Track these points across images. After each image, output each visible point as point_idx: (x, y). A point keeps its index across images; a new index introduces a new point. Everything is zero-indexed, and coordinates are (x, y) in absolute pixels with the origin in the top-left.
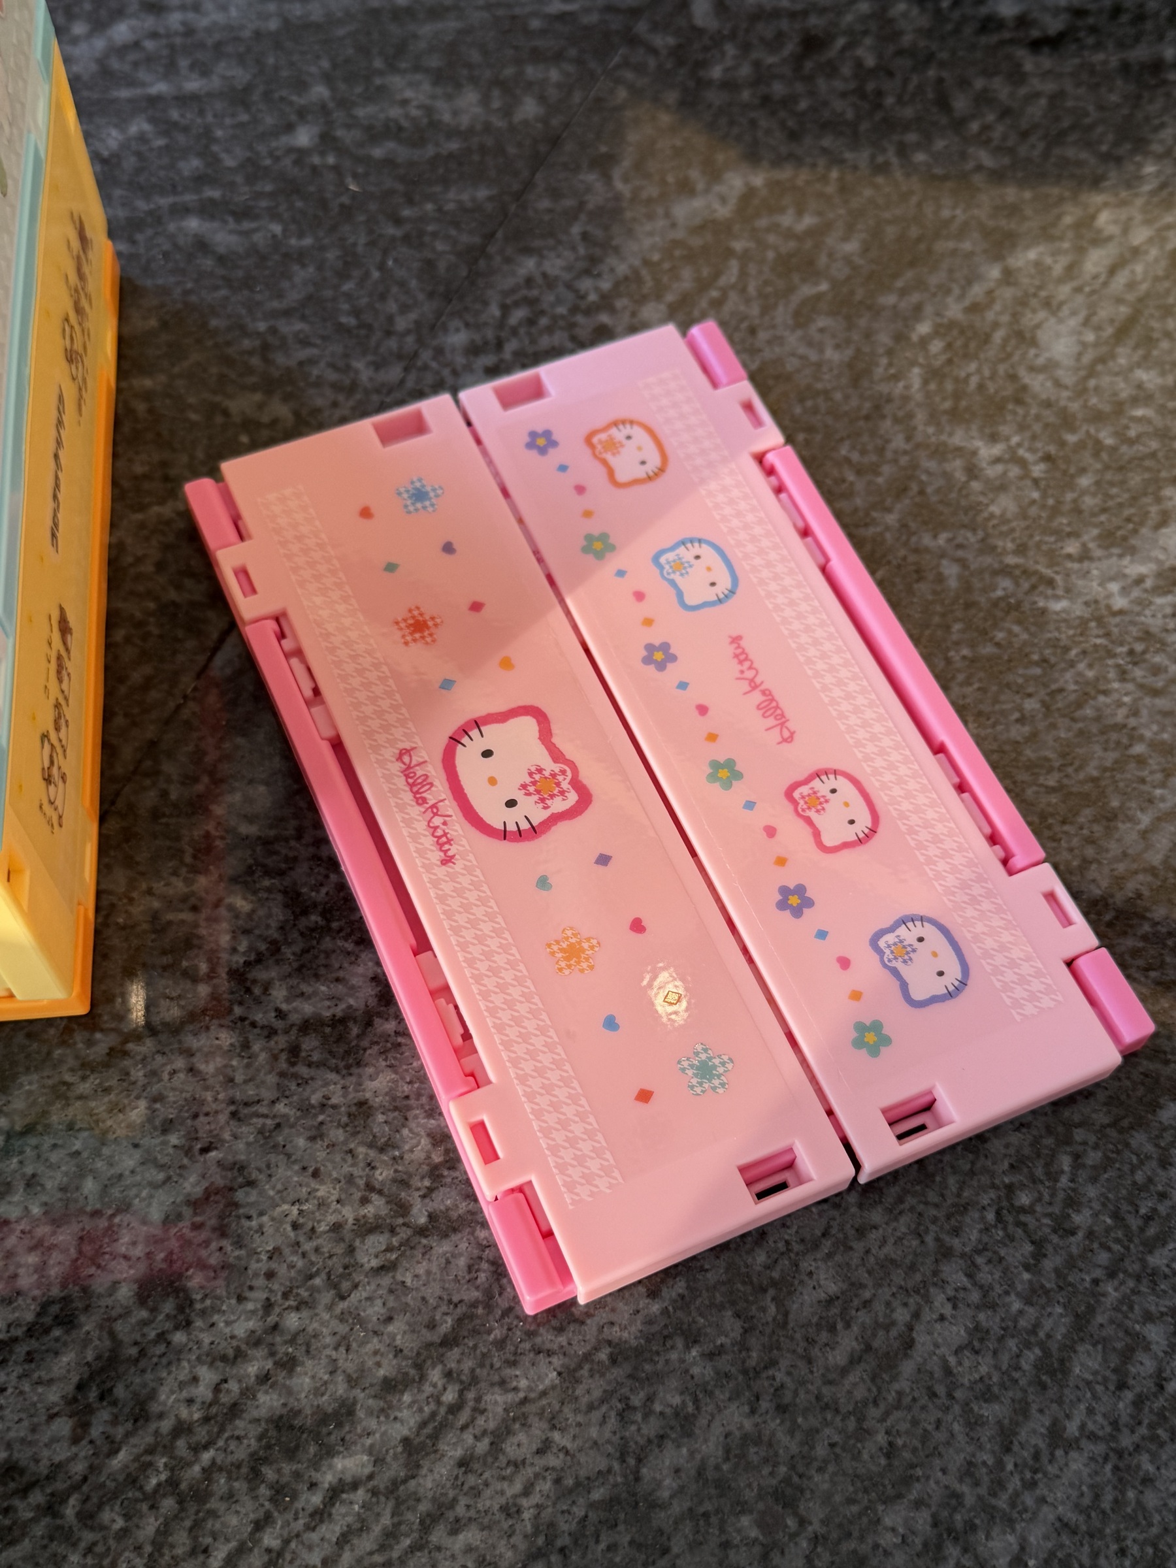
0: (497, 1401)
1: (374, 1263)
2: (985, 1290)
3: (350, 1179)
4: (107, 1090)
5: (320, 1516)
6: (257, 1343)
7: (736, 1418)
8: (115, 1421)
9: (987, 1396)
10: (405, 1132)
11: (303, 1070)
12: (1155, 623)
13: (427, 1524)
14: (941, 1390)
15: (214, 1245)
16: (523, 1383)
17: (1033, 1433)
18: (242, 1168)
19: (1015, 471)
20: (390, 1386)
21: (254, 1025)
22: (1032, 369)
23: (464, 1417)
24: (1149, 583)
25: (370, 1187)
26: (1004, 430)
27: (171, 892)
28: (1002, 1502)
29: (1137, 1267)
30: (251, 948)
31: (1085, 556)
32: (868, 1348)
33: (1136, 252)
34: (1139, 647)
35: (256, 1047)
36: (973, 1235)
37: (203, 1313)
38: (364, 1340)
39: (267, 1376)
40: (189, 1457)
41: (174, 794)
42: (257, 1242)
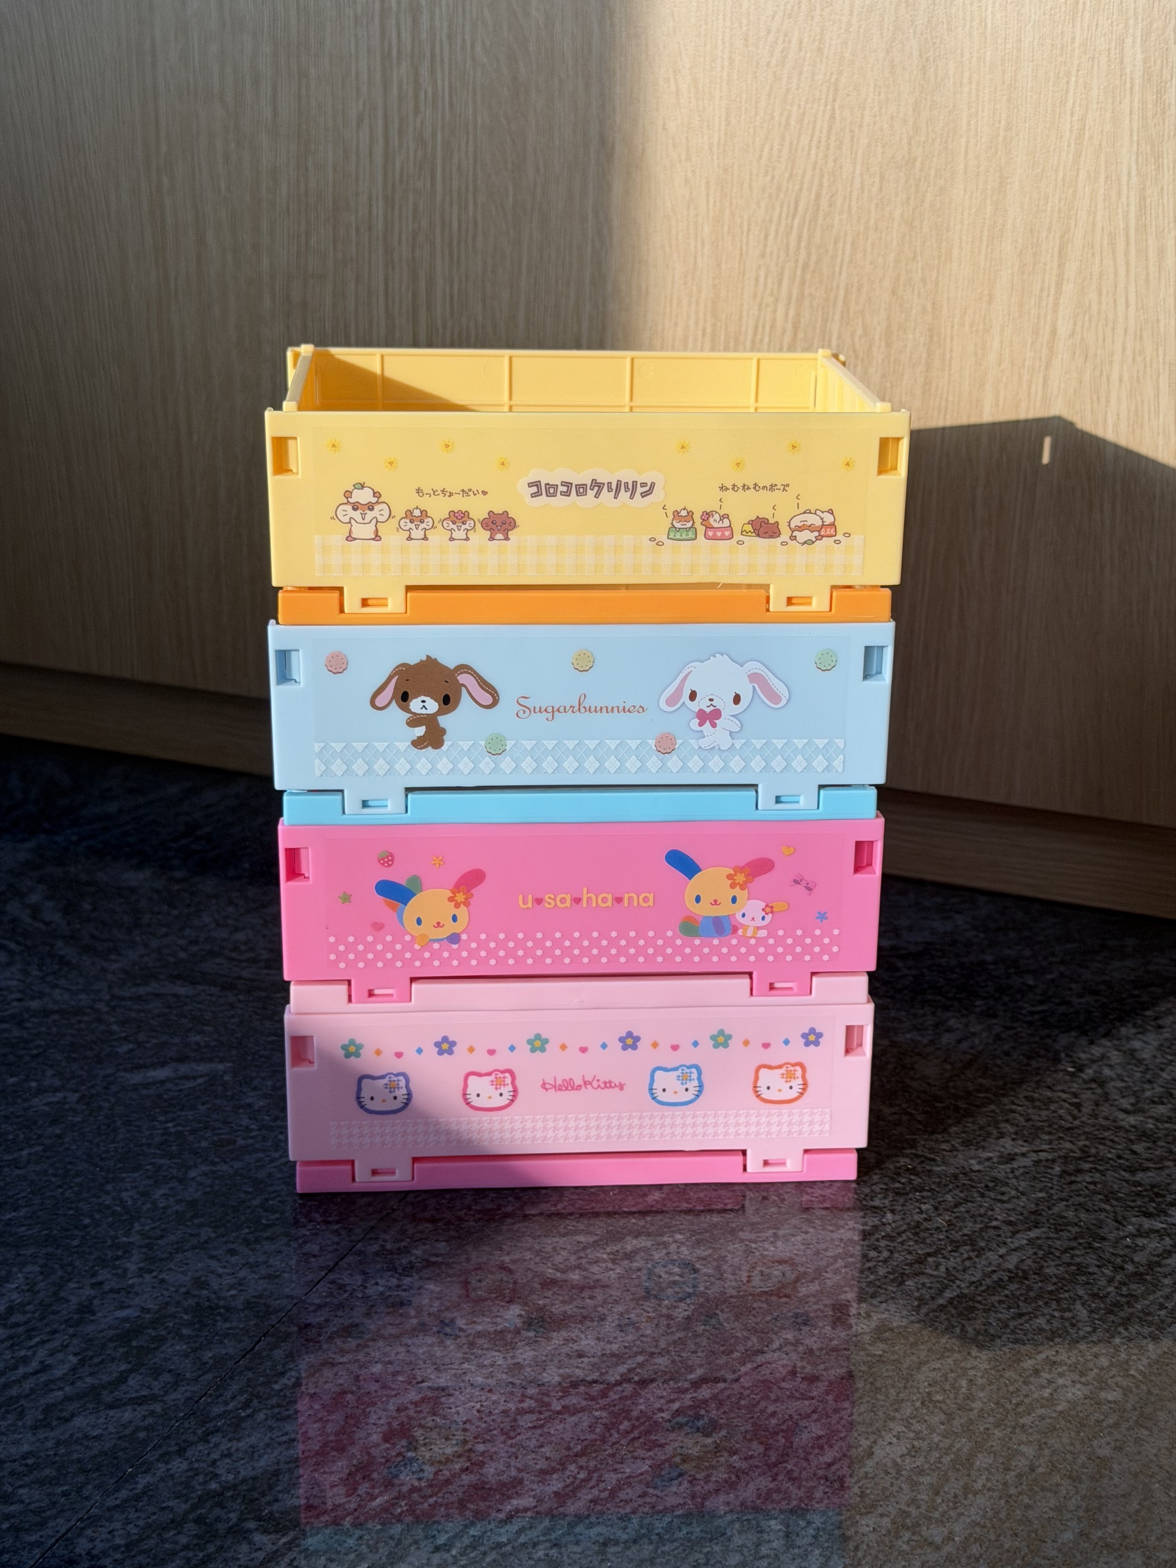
0: (611, 1479)
1: (530, 1425)
2: (917, 1433)
3: (512, 1393)
5: (503, 1523)
6: (460, 1456)
7: (764, 1483)
8: (373, 1487)
9: (922, 1472)
11: (479, 1352)
12: (1001, 1176)
13: (572, 1525)
14: (892, 1471)
15: (429, 1419)
16: (628, 1470)
17: (954, 1487)
18: (443, 1389)
19: (905, 1118)
20: (543, 1472)
21: (446, 1334)
22: (912, 1079)
23: (592, 1483)
24: (995, 1160)
25: (524, 1396)
27: (390, 1284)
28: (937, 1515)
29: (1013, 1424)
30: (442, 1304)
31: (953, 1149)
32: (845, 1455)
33: (974, 1034)
34: (991, 1184)
35: (448, 1343)
36: (907, 1411)
37: (425, 1445)
38: (526, 1454)
39: (467, 1469)
40: (420, 1500)
41: (389, 1246)
42: (456, 1417)
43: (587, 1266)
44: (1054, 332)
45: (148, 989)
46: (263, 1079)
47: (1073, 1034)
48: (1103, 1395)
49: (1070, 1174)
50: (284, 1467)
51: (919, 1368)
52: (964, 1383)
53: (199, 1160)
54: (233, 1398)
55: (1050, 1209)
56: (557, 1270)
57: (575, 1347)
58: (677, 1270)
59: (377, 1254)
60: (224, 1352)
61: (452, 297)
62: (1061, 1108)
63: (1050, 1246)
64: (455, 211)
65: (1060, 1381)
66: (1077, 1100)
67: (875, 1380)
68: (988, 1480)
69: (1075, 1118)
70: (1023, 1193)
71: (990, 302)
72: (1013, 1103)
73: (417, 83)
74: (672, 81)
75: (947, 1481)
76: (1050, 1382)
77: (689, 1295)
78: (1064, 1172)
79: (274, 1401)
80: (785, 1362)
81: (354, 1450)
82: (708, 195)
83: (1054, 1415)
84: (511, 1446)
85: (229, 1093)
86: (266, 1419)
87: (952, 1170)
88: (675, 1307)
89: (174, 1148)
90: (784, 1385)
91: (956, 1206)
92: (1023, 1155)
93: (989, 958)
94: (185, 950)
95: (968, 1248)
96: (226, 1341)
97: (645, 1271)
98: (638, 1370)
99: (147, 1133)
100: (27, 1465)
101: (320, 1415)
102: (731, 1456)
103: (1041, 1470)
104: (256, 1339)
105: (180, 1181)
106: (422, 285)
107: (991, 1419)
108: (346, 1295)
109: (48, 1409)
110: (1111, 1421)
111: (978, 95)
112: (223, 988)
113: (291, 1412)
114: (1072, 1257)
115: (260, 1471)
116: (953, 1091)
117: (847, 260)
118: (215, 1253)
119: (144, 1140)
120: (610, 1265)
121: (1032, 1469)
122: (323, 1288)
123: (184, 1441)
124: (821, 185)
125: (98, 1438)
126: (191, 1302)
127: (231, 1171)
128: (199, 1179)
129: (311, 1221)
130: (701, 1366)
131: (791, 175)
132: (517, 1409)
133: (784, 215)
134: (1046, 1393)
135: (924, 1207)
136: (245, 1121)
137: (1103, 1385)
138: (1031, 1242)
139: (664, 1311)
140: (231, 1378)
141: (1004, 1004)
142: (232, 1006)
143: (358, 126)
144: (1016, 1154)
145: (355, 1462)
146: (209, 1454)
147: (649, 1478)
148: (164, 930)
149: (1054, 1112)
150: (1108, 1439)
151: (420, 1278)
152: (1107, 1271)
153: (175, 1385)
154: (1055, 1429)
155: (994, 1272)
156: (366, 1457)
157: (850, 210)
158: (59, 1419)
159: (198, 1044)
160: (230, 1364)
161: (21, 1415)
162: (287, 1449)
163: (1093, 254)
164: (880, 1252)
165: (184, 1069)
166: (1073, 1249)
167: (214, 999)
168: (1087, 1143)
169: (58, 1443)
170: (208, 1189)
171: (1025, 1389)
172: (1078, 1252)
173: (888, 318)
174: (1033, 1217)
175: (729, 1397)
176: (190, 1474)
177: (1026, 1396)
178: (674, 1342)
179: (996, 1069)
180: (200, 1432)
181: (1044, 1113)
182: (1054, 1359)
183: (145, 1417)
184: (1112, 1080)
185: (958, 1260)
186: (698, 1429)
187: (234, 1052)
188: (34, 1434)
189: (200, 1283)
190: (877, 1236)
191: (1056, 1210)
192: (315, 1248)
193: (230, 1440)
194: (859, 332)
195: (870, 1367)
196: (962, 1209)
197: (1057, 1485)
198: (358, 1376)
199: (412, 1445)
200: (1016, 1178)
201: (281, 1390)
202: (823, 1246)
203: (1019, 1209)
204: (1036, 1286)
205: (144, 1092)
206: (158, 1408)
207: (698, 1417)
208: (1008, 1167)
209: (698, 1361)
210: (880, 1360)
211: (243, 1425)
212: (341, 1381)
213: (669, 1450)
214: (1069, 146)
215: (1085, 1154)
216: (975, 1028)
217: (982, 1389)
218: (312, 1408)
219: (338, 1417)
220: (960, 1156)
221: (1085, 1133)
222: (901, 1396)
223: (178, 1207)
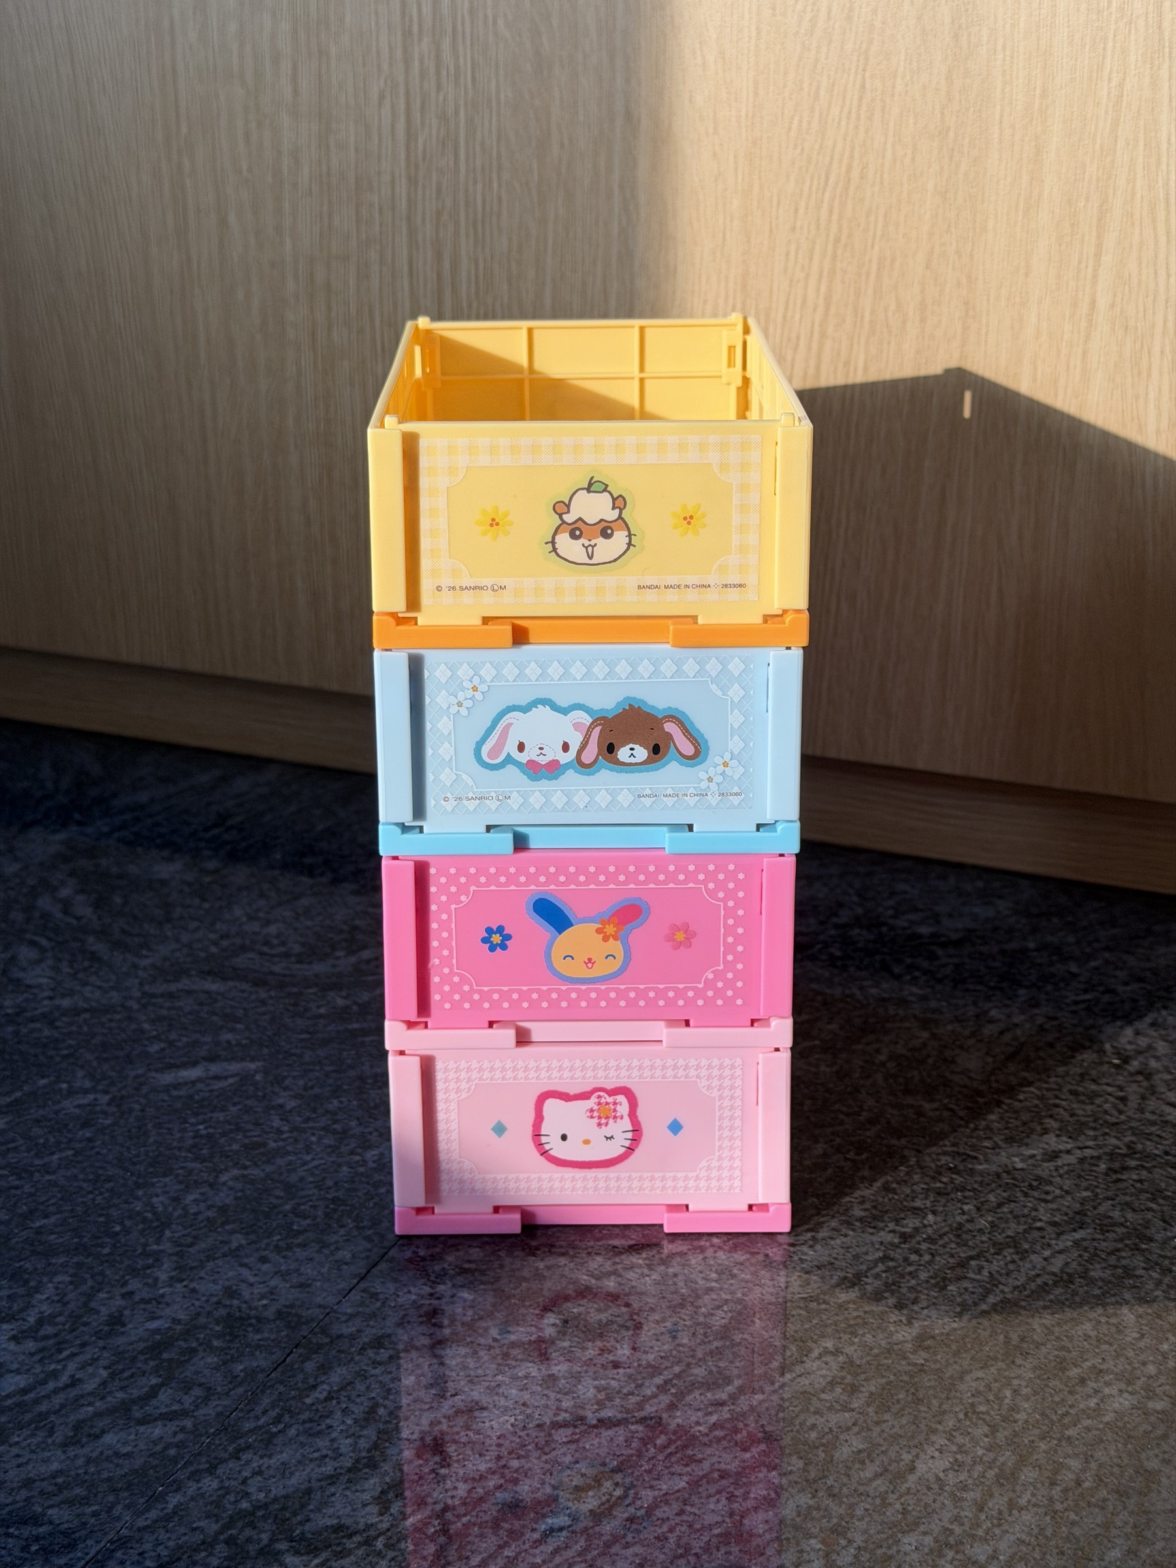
0: (648, 1496)
1: (565, 1440)
2: (960, 1446)
4: (390, 1373)
5: (537, 1543)
6: (494, 1473)
7: (805, 1500)
8: (405, 1506)
9: (965, 1488)
10: (580, 1387)
11: (514, 1363)
12: (1045, 1174)
13: (608, 1545)
14: (936, 1487)
15: (463, 1433)
16: (664, 1487)
17: (998, 1502)
18: (477, 1403)
19: (946, 1114)
20: (577, 1489)
22: (953, 1072)
23: (628, 1501)
24: (1039, 1158)
25: (559, 1409)
26: (938, 1097)
27: (423, 1292)
28: (980, 1532)
29: (1058, 1436)
30: (475, 1313)
31: (996, 1146)
32: (886, 1470)
33: (1016, 1025)
34: (1035, 1183)
35: (482, 1353)
36: (951, 1423)
37: (458, 1461)
38: (562, 1471)
39: (501, 1486)
40: (454, 1519)
41: (422, 1253)
42: (489, 1432)
43: (621, 1271)
44: (1093, 303)
45: (180, 986)
46: (294, 1078)
47: (1119, 1023)
48: (1151, 1405)
49: (1116, 1172)
50: (315, 1484)
51: (961, 1378)
52: (1008, 1393)
53: (230, 1164)
54: (265, 1412)
55: (1095, 1208)
56: (593, 1276)
57: (611, 1358)
58: (714, 1276)
59: (410, 1260)
60: (255, 1364)
61: (477, 277)
62: (1106, 1101)
63: (1096, 1249)
64: (479, 186)
65: (1107, 1391)
66: (1122, 1094)
67: (917, 1390)
68: (1033, 1495)
69: (1121, 1112)
70: (1067, 1192)
71: (1027, 275)
72: (1057, 1097)
73: (438, 57)
74: (699, 53)
75: (991, 1496)
76: (1096, 1392)
77: (726, 1302)
78: (1110, 1169)
79: (306, 1415)
80: (824, 1372)
81: (386, 1467)
82: (736, 169)
83: (1101, 1426)
84: (546, 1462)
85: (260, 1094)
86: (297, 1435)
87: (994, 1168)
88: (712, 1315)
89: (205, 1151)
90: (823, 1396)
91: (1000, 1205)
92: (1068, 1152)
93: (1032, 945)
94: (216, 944)
95: (1012, 1250)
96: (258, 1353)
97: (681, 1277)
98: (675, 1381)
99: (179, 1135)
100: (56, 1485)
101: (352, 1431)
102: (769, 1471)
103: (1087, 1484)
104: (287, 1351)
105: (211, 1185)
106: (447, 265)
107: (1036, 1431)
108: (378, 1304)
109: (78, 1427)
110: (1159, 1432)
111: (1012, 63)
112: (256, 984)
113: (324, 1427)
114: (1118, 1259)
115: (292, 1489)
116: (994, 1085)
117: (879, 233)
118: (246, 1260)
119: (175, 1144)
120: (646, 1271)
121: (1079, 1483)
122: (355, 1296)
123: (216, 1458)
124: (852, 157)
125: (128, 1455)
126: (223, 1312)
127: (262, 1175)
128: (230, 1183)
129: (342, 1226)
130: (739, 1377)
131: (821, 147)
132: (552, 1423)
133: (814, 188)
134: (1092, 1403)
135: (966, 1208)
136: (276, 1122)
137: (1150, 1393)
138: (1077, 1243)
139: (701, 1319)
140: (263, 1392)
141: (1047, 993)
142: (263, 1002)
143: (380, 105)
144: (1061, 1152)
145: (388, 1479)
146: (240, 1472)
147: (687, 1496)
148: (195, 924)
149: (1100, 1106)
150: (1156, 1451)
151: (454, 1286)
152: (1154, 1274)
153: (206, 1399)
154: (1102, 1441)
155: (1038, 1275)
156: (399, 1474)
157: (882, 183)
158: (89, 1435)
159: (228, 1042)
160: (261, 1376)
161: (51, 1432)
162: (319, 1466)
163: (1133, 224)
164: (921, 1256)
165: (215, 1068)
166: (1118, 1250)
167: (245, 995)
168: (1133, 1139)
169: (89, 1461)
170: (240, 1194)
171: (1070, 1400)
172: (1124, 1254)
173: (922, 291)
174: (1078, 1218)
175: (767, 1409)
176: (220, 1492)
177: (1071, 1406)
178: (711, 1352)
179: (1039, 1062)
180: (231, 1449)
181: (1089, 1108)
182: (1101, 1367)
183: (175, 1433)
184: (1158, 1071)
185: (1002, 1263)
186: (736, 1444)
187: (265, 1051)
188: (64, 1452)
189: (230, 1292)
190: (918, 1238)
191: (1102, 1209)
192: (345, 1254)
193: (262, 1457)
194: (893, 307)
195: (911, 1377)
196: (1005, 1209)
197: (1105, 1500)
198: (390, 1389)
199: (445, 1462)
200: (1061, 1176)
201: (313, 1404)
202: (864, 1249)
203: (1065, 1209)
204: (1081, 1291)
205: (175, 1093)
206: (188, 1423)
207: (736, 1431)
208: (1051, 1165)
209: (736, 1372)
210: (922, 1369)
211: (275, 1441)
212: (373, 1395)
213: (706, 1465)
214: (1107, 112)
215: (1132, 1151)
216: (1018, 1019)
217: (1027, 1399)
218: (343, 1422)
219: (371, 1433)
220: (1003, 1154)
221: (1131, 1128)
222: (944, 1406)
223: (210, 1214)
